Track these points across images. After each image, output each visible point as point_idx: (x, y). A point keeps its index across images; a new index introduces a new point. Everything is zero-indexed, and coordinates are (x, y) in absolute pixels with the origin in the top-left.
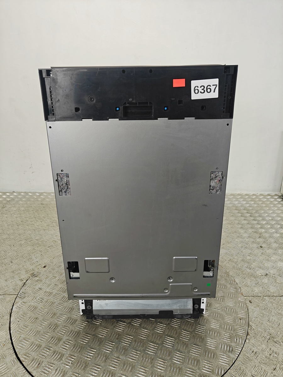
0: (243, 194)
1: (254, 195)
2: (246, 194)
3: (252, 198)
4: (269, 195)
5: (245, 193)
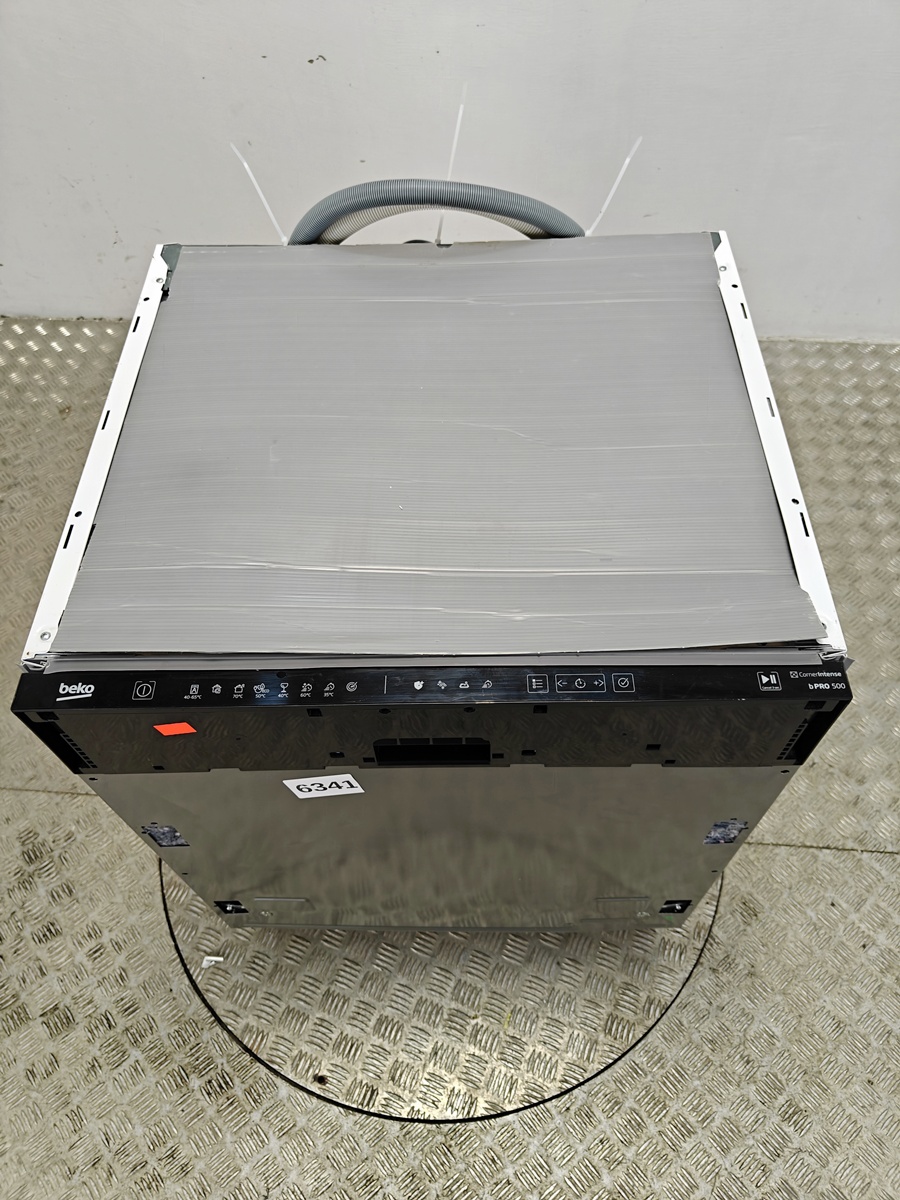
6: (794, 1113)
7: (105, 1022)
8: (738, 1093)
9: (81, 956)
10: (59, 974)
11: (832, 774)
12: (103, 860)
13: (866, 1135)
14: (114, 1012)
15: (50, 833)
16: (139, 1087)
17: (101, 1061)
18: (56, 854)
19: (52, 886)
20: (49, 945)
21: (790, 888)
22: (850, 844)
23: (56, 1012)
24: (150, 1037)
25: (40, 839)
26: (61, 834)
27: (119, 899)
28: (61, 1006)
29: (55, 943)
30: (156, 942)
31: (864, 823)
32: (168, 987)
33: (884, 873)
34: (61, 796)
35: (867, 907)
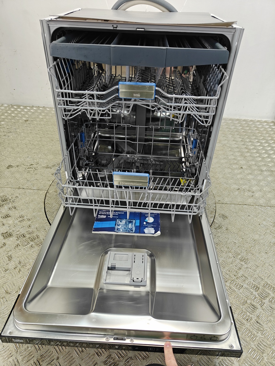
0: (241, 119)
1: (251, 121)
2: (244, 120)
3: (249, 124)
4: (265, 122)
5: (243, 118)
6: (244, 260)
7: (23, 236)
8: (226, 255)
9: (16, 222)
10: (9, 225)
11: (245, 191)
12: (26, 202)
13: (267, 265)
14: (26, 234)
15: (10, 196)
16: (32, 251)
17: (20, 245)
18: (12, 201)
19: (9, 207)
20: (6, 219)
21: (236, 213)
22: (252, 204)
23: (7, 233)
24: (37, 239)
25: (7, 197)
26: (14, 196)
27: (31, 210)
28: (9, 232)
29: (8, 219)
30: (41, 219)
31: (256, 201)
32: (44, 229)
33: (263, 210)
34: (15, 189)
35: (259, 217)
